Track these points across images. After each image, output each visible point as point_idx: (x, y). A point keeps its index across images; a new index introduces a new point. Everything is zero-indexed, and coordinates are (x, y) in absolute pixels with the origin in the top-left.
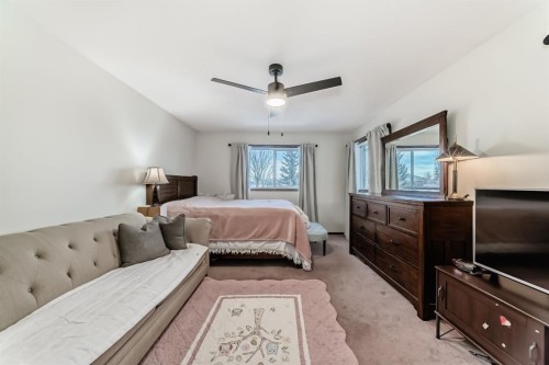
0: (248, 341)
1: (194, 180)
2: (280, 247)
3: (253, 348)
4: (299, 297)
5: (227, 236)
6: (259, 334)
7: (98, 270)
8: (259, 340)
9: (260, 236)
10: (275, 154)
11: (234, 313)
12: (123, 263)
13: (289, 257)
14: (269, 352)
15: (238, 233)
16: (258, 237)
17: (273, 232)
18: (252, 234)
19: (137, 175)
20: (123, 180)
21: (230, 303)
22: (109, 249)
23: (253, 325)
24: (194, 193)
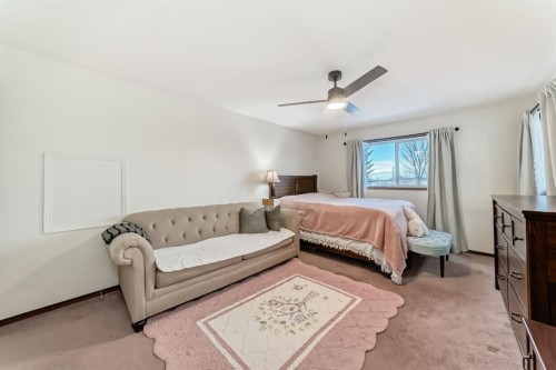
0: (289, 306)
1: (314, 178)
2: (366, 249)
3: (288, 312)
4: (359, 300)
5: (328, 231)
6: (300, 307)
7: (227, 232)
8: (295, 310)
9: (347, 233)
10: (397, 147)
11: (296, 288)
12: (240, 232)
13: (376, 262)
14: (296, 319)
15: (328, 228)
16: (345, 235)
17: (360, 232)
18: (340, 231)
19: (262, 177)
20: (252, 180)
21: (299, 281)
22: (234, 222)
23: (301, 300)
24: (314, 190)
